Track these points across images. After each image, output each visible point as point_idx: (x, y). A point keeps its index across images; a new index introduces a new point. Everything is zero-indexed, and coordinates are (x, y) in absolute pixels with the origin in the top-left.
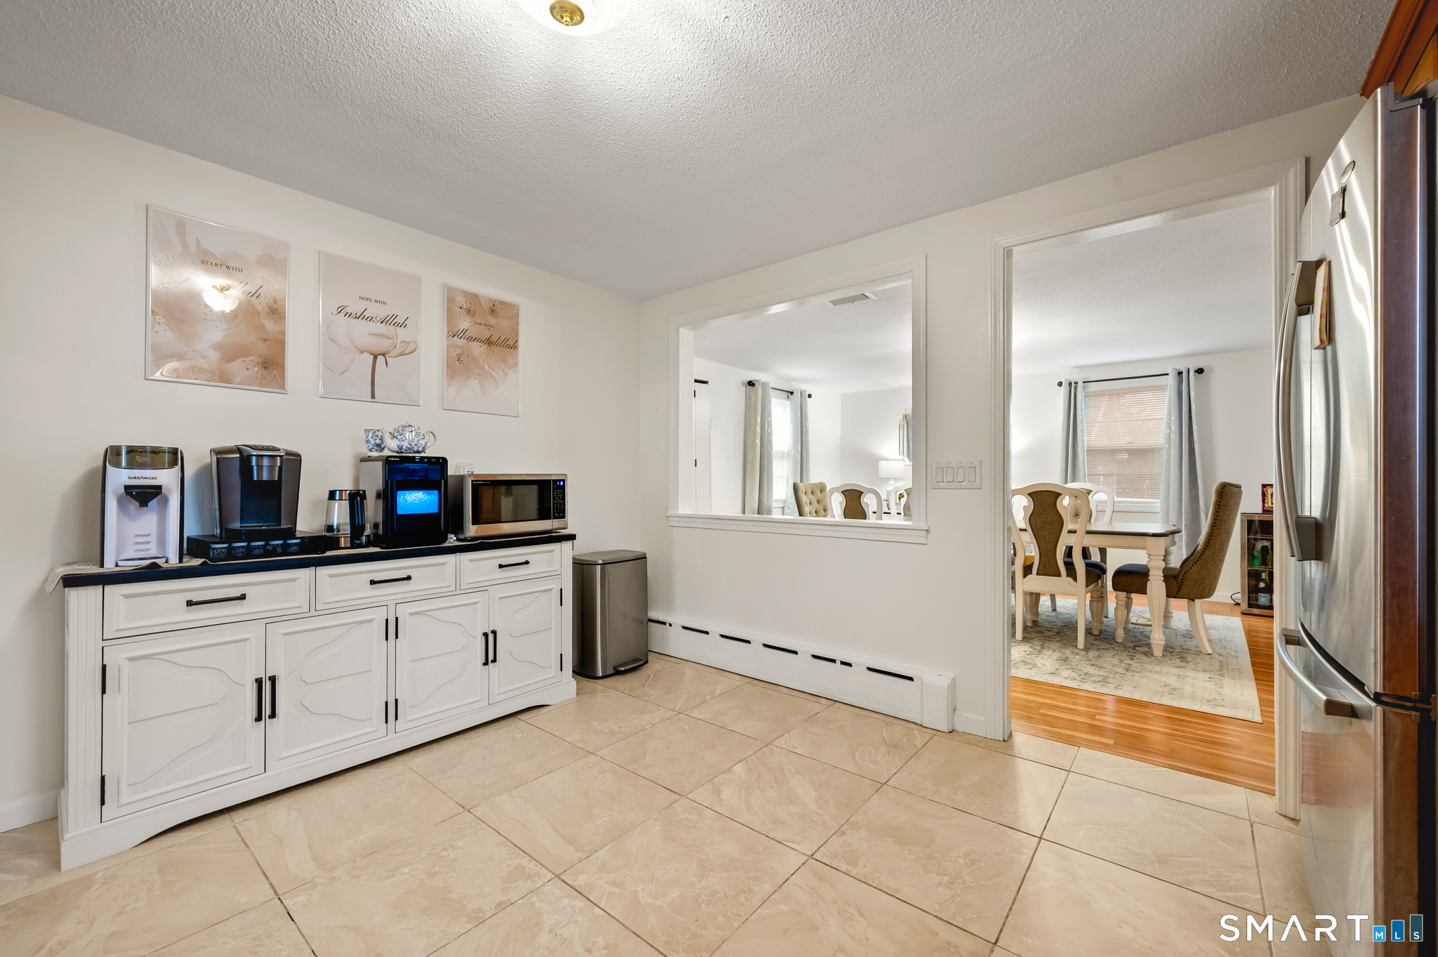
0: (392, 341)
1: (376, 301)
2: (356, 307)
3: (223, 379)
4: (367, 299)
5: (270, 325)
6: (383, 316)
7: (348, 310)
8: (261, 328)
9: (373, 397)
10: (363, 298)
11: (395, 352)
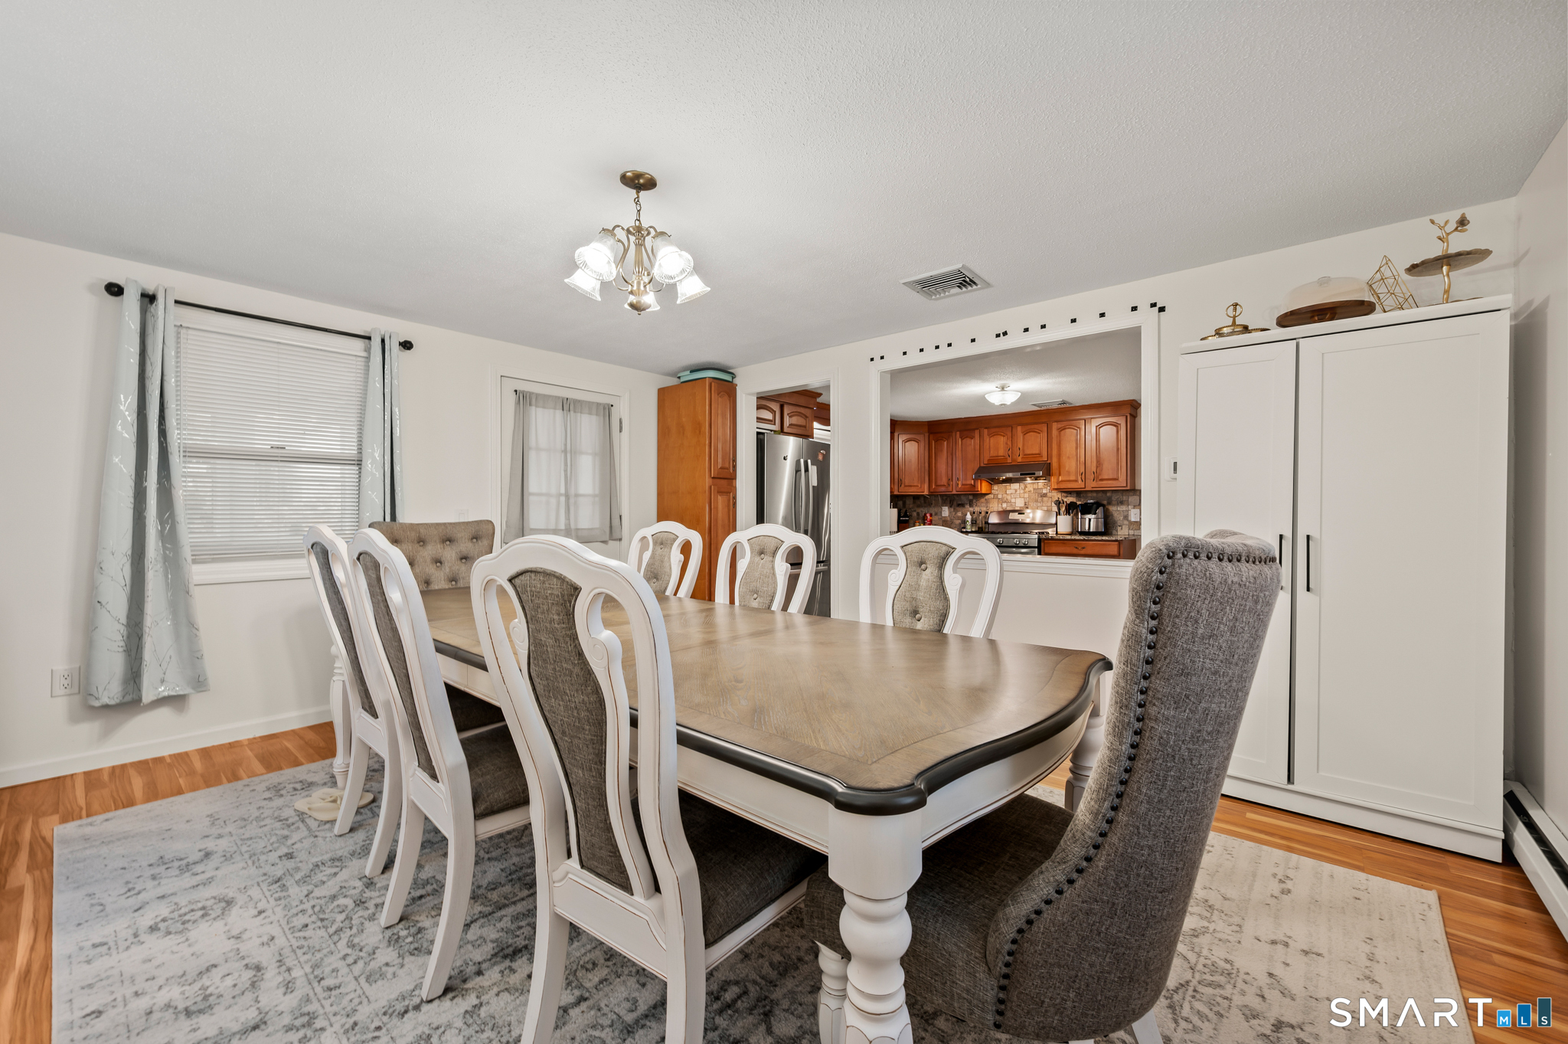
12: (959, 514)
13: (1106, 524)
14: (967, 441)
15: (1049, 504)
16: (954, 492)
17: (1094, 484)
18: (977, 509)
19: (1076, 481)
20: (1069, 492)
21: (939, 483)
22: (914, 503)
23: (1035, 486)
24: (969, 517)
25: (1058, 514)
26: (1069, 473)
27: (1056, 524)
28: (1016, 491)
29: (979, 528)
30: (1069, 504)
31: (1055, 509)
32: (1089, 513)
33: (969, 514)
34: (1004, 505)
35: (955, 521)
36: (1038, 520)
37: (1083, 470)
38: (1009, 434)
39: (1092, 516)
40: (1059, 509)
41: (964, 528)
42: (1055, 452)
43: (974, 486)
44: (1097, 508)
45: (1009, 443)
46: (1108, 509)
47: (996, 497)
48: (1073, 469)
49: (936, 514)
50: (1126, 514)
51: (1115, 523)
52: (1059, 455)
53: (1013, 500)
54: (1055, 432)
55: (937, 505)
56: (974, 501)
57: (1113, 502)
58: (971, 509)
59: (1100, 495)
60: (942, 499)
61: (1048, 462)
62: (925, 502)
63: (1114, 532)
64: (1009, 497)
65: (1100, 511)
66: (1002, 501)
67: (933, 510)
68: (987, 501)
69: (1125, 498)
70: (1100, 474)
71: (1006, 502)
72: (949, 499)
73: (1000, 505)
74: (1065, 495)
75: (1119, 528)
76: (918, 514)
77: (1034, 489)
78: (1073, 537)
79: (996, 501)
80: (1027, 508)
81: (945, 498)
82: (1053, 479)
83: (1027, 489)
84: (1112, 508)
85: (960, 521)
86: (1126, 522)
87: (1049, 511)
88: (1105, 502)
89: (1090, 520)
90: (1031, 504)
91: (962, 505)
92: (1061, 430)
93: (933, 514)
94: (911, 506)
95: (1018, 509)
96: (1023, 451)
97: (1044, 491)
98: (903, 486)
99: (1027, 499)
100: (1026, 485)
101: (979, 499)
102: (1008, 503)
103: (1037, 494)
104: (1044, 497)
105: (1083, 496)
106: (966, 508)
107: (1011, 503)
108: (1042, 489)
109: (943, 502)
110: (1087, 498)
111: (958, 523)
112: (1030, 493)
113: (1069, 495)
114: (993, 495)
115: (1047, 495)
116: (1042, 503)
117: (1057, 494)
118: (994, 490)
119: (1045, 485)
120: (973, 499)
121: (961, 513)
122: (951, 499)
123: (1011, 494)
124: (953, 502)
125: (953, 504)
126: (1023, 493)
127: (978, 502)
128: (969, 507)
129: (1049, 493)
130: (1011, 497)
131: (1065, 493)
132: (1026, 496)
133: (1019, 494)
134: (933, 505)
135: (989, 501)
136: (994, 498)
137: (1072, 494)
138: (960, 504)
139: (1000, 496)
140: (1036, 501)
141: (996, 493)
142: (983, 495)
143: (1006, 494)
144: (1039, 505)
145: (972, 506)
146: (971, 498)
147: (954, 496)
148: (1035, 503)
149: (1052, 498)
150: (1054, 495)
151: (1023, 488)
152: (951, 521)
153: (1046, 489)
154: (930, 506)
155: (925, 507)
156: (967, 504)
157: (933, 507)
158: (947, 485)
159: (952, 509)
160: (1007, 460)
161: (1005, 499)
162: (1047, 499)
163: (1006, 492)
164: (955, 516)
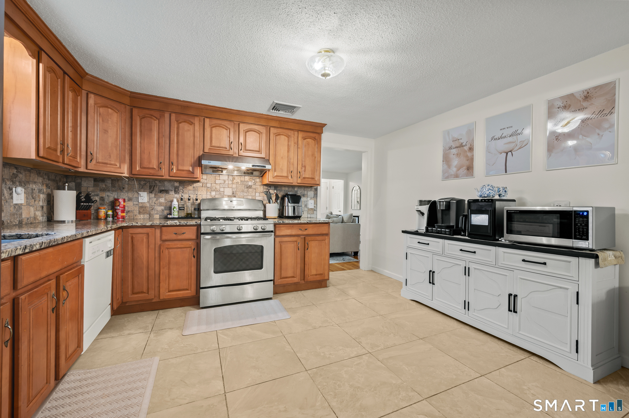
0: (515, 143)
1: (507, 128)
2: (498, 135)
3: (457, 176)
4: (503, 129)
5: (469, 154)
6: (510, 133)
7: (495, 137)
8: (467, 156)
9: (506, 172)
10: (502, 129)
11: (517, 148)
12: (162, 200)
14: (184, 126)
15: (253, 194)
16: (167, 177)
17: (300, 181)
18: (184, 196)
19: (287, 177)
21: (146, 164)
22: (95, 186)
24: (175, 203)
28: (225, 182)
33: (175, 200)
34: (213, 193)
35: (156, 207)
37: (292, 169)
38: (232, 128)
40: (270, 199)
41: (171, 214)
43: (193, 173)
45: (232, 137)
47: (204, 186)
48: (285, 167)
49: (130, 200)
50: (306, 203)
52: (275, 155)
53: (222, 190)
55: (131, 189)
56: (181, 188)
58: (176, 195)
60: (140, 184)
62: (113, 186)
64: (218, 187)
66: (211, 189)
67: (127, 195)
69: (306, 192)
70: (304, 174)
72: (148, 184)
73: (208, 193)
75: (303, 213)
76: (102, 199)
77: (241, 181)
79: (204, 189)
80: (235, 197)
81: (142, 183)
82: (270, 174)
83: (235, 181)
85: (163, 208)
86: (306, 209)
91: (167, 191)
92: (276, 135)
97: (250, 184)
99: (235, 189)
100: (234, 177)
101: (186, 186)
102: (217, 192)
103: (244, 185)
104: (249, 188)
105: (279, 190)
106: (170, 194)
107: (220, 192)
108: (248, 181)
109: (139, 187)
110: (282, 190)
111: (161, 209)
112: (239, 184)
113: (270, 187)
114: (202, 183)
115: (252, 186)
116: (248, 192)
117: (261, 186)
118: (202, 179)
119: (250, 178)
120: (179, 186)
121: (164, 199)
122: (151, 184)
123: (220, 184)
124: (154, 188)
125: (154, 190)
126: (232, 184)
127: (185, 189)
128: (174, 193)
129: (253, 184)
130: (220, 186)
131: (266, 186)
132: (234, 186)
133: (228, 184)
134: (126, 189)
135: (197, 189)
136: (202, 187)
137: (271, 187)
138: (163, 190)
139: (209, 185)
140: (243, 191)
141: (204, 182)
142: (190, 183)
143: (215, 183)
144: (245, 195)
145: (179, 193)
146: (177, 184)
147: (156, 182)
148: (242, 193)
149: (255, 189)
150: (258, 186)
151: (232, 179)
152: (151, 208)
153: (251, 181)
154: (121, 190)
155: (113, 191)
156: (171, 190)
157: (126, 191)
158: (157, 169)
159: (153, 195)
160: (229, 152)
161: (214, 188)
162: (252, 189)
163: (215, 181)
164: (156, 202)
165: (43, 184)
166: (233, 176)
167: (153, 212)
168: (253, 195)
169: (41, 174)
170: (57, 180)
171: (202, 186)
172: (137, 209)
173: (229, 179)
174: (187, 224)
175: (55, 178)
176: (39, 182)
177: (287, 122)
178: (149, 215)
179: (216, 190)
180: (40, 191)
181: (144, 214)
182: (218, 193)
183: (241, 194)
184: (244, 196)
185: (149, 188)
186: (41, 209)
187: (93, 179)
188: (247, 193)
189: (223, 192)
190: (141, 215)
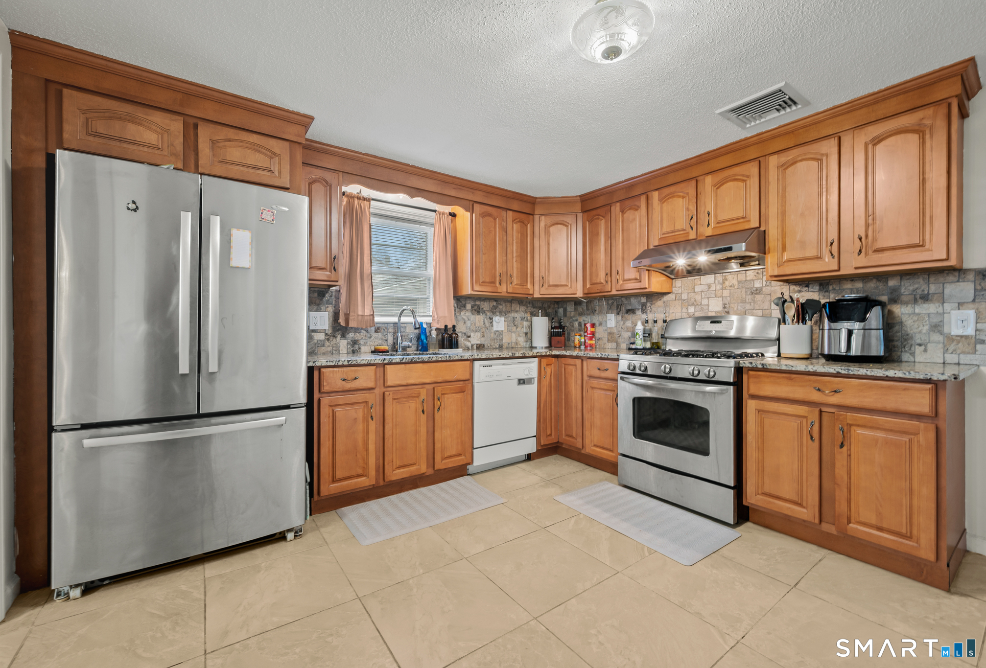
12: (629, 324)
13: (888, 341)
14: (629, 214)
15: (766, 305)
16: (614, 292)
17: (862, 261)
18: (650, 316)
19: (819, 258)
20: (804, 282)
21: (598, 279)
23: (742, 277)
24: (640, 328)
25: (783, 321)
26: (803, 244)
27: (779, 339)
28: (712, 286)
29: (653, 344)
30: (802, 304)
31: (776, 313)
32: (848, 319)
33: (640, 323)
34: (692, 310)
35: (623, 333)
36: (748, 333)
37: (833, 235)
38: (692, 192)
39: (856, 326)
40: (784, 314)
41: (633, 343)
42: (773, 210)
43: (640, 281)
44: (867, 310)
45: (693, 208)
46: (890, 312)
47: (678, 298)
48: (813, 235)
49: (600, 324)
50: (932, 319)
51: (907, 338)
52: (783, 214)
53: (705, 302)
54: (773, 174)
55: (600, 311)
56: (648, 304)
57: (904, 298)
58: (644, 317)
59: (872, 285)
60: (608, 304)
61: (762, 229)
63: (905, 357)
64: (698, 298)
65: (875, 316)
66: (689, 303)
67: (596, 319)
68: (666, 305)
69: (933, 288)
70: (875, 240)
71: (695, 304)
72: (616, 303)
73: (684, 310)
74: (797, 288)
75: (918, 350)
77: (739, 282)
78: (811, 368)
79: (678, 304)
80: (729, 312)
81: (610, 302)
82: (770, 259)
83: (727, 283)
84: (898, 310)
85: (630, 335)
86: (936, 337)
87: (766, 316)
88: (884, 298)
89: (850, 333)
90: (735, 306)
91: (631, 311)
92: (784, 167)
93: (597, 324)
94: (572, 314)
95: (713, 314)
96: (716, 216)
97: (758, 284)
98: (546, 286)
99: (729, 298)
100: (725, 276)
101: (654, 302)
102: (697, 306)
103: (746, 288)
104: (756, 294)
105: (834, 289)
106: (637, 315)
107: (702, 306)
108: (753, 280)
109: (608, 308)
110: (844, 290)
111: (627, 336)
112: (736, 287)
113: (806, 286)
114: (674, 295)
115: (762, 290)
116: (754, 303)
117: (782, 287)
118: (675, 287)
119: (757, 273)
120: (647, 302)
121: (631, 322)
122: (618, 303)
123: (701, 292)
124: (620, 308)
125: (621, 310)
126: (722, 289)
127: (653, 305)
128: (641, 313)
129: (764, 285)
130: (702, 296)
131: (796, 285)
132: (726, 293)
133: (715, 290)
134: (597, 312)
135: (668, 304)
136: (675, 300)
137: (811, 286)
138: (629, 310)
139: (685, 296)
140: (744, 301)
141: (678, 292)
142: (659, 296)
143: (694, 292)
144: (747, 308)
145: (646, 312)
146: (644, 300)
147: (622, 299)
148: (741, 304)
149: (770, 294)
150: (776, 288)
151: (721, 281)
152: (618, 334)
153: (760, 279)
154: (593, 313)
155: (588, 315)
156: (638, 309)
157: (597, 314)
158: (604, 283)
159: (620, 317)
160: (689, 236)
161: (693, 300)
162: (763, 296)
163: (694, 288)
164: (623, 327)
165: (527, 312)
166: (724, 274)
167: (620, 340)
168: (764, 308)
169: (524, 303)
170: (544, 308)
171: (675, 298)
172: (606, 335)
173: (716, 282)
174: (609, 357)
175: (542, 305)
176: (522, 311)
177: (815, 123)
178: (617, 344)
179: (695, 303)
180: (523, 319)
181: (612, 342)
182: (698, 308)
183: (739, 307)
184: (747, 310)
185: (616, 309)
186: (524, 335)
187: (573, 303)
188: (752, 304)
189: (707, 307)
190: (610, 344)
